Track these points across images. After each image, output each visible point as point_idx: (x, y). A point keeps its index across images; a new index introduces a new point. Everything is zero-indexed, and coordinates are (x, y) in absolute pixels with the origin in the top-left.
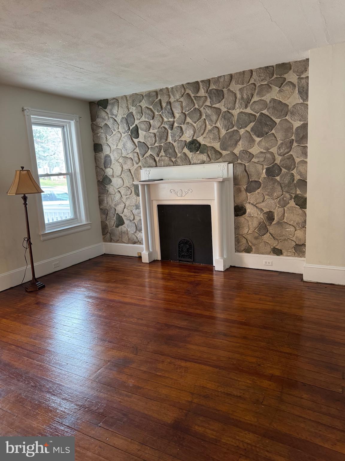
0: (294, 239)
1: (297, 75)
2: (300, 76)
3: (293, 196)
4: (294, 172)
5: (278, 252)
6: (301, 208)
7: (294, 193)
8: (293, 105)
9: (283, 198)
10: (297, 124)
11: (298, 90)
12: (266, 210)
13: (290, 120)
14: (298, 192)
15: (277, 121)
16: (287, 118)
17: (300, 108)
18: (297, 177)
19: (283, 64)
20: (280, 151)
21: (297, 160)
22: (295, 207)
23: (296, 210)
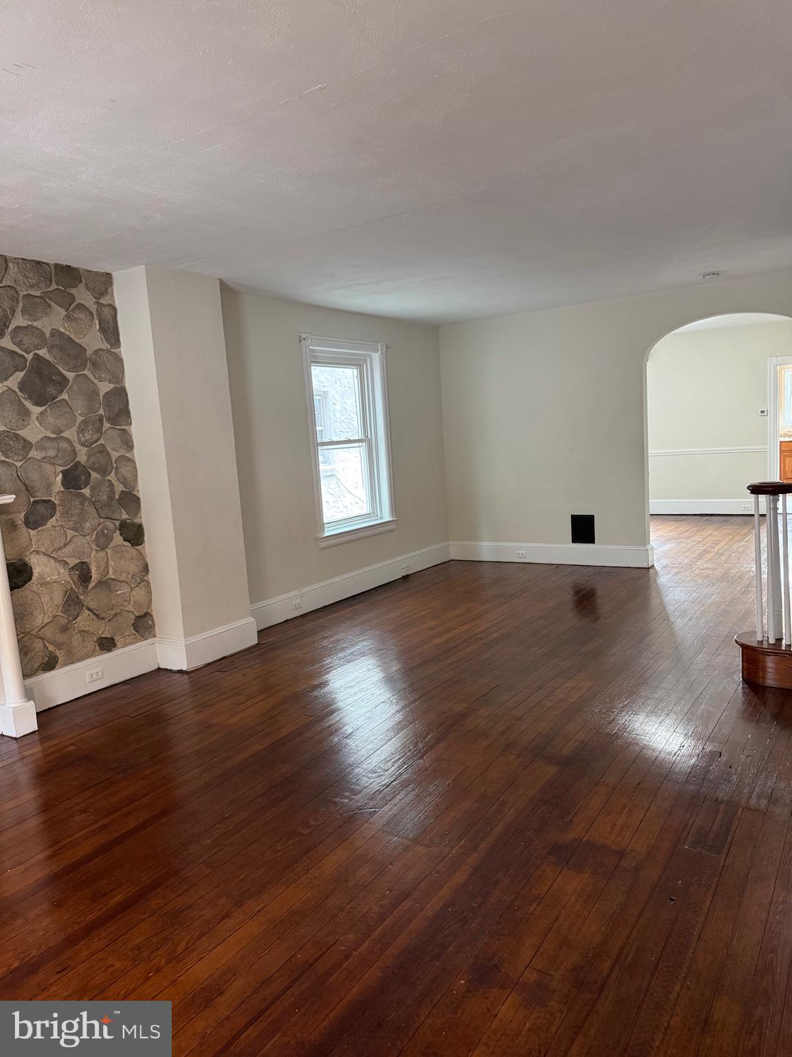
0: (131, 608)
1: (95, 297)
2: (99, 299)
3: (117, 525)
4: (112, 477)
5: (107, 644)
6: (133, 545)
7: (119, 518)
8: (94, 349)
9: (103, 532)
10: (105, 387)
11: (99, 324)
12: (73, 562)
13: (91, 377)
14: (125, 516)
15: (70, 375)
16: (86, 372)
17: (107, 357)
18: (119, 488)
19: (69, 269)
20: (84, 436)
21: (115, 455)
22: (124, 546)
23: (128, 552)
